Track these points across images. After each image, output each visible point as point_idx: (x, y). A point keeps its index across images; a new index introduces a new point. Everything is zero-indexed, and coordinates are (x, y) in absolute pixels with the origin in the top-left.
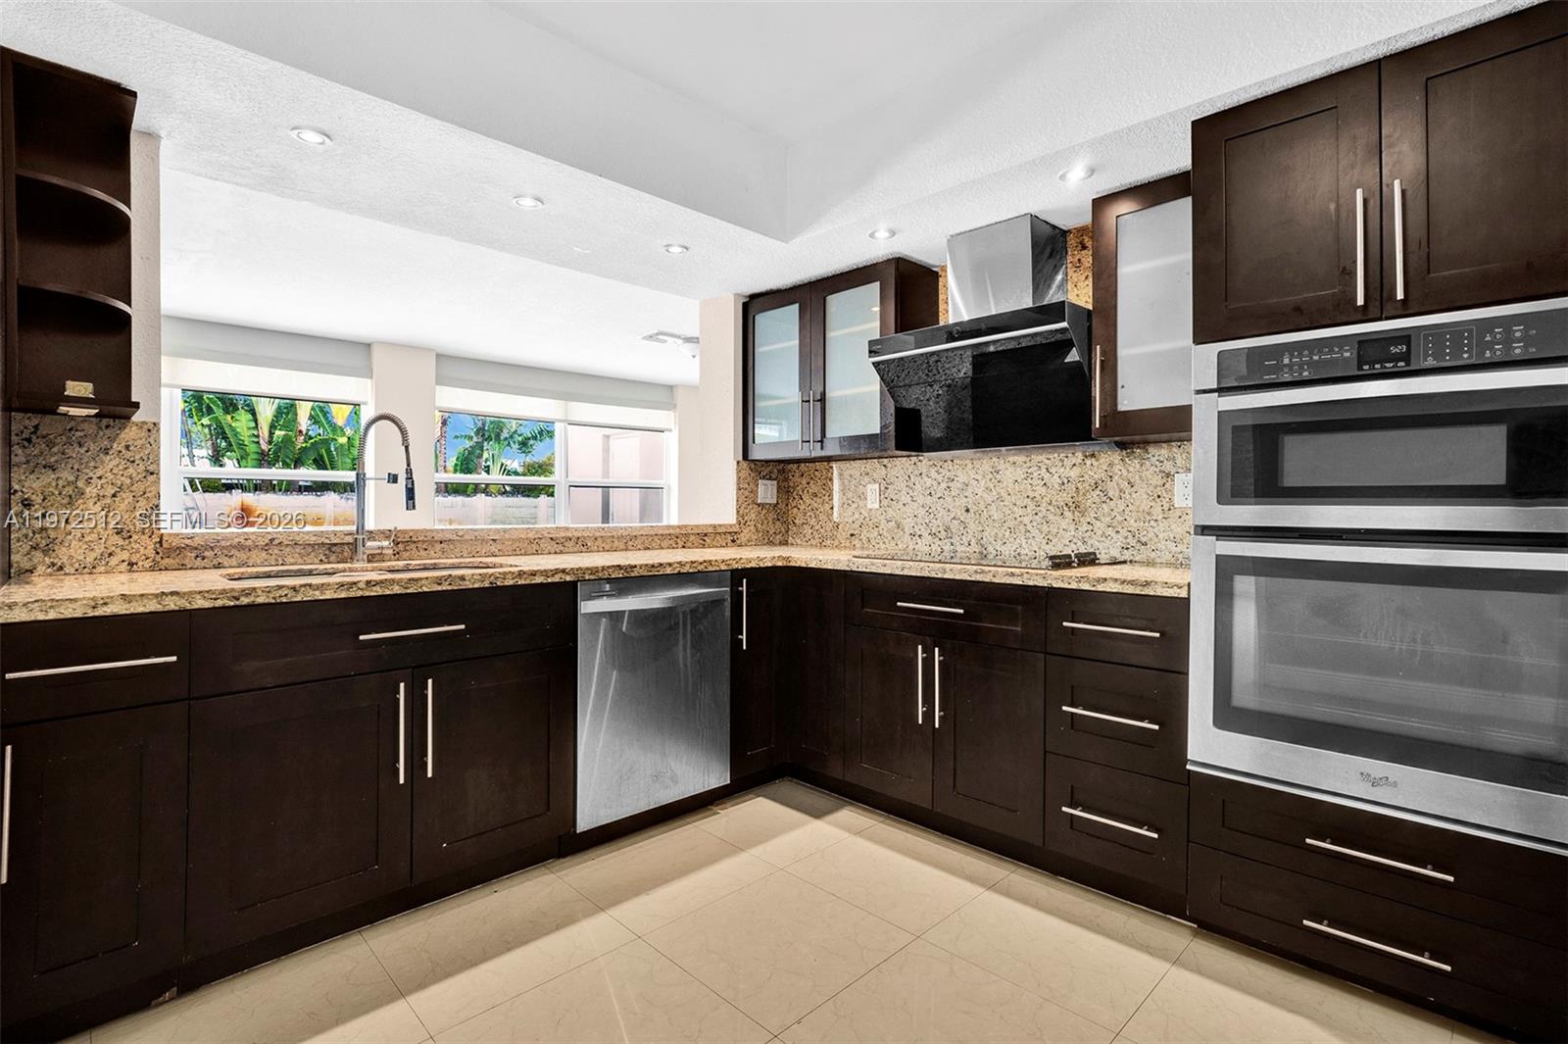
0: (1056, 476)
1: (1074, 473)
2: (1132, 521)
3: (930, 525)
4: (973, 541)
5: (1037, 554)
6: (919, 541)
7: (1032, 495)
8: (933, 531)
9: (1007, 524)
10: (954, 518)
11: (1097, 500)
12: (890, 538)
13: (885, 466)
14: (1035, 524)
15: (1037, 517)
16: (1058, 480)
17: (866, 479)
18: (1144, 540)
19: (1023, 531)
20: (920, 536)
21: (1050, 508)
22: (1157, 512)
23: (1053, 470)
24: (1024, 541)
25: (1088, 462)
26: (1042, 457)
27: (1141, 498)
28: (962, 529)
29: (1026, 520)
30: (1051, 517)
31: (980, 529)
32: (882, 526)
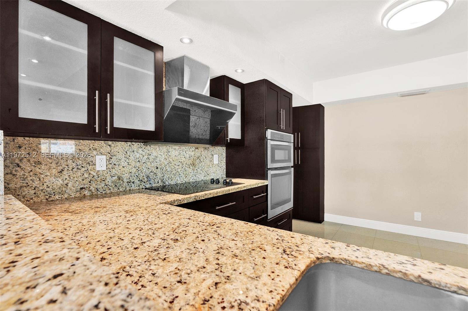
0: (188, 155)
1: (193, 154)
2: (206, 168)
3: (139, 176)
4: (160, 181)
5: (183, 182)
6: (133, 185)
7: (181, 161)
8: (141, 179)
9: (173, 172)
10: (151, 172)
11: (198, 162)
12: (113, 186)
13: (110, 146)
14: (182, 171)
15: (182, 169)
16: (189, 156)
17: (95, 152)
18: (208, 173)
19: (178, 174)
20: (133, 182)
21: (186, 165)
22: (211, 165)
23: (187, 152)
24: (178, 178)
25: (196, 150)
26: (184, 148)
27: (207, 161)
28: (155, 176)
29: (179, 170)
30: (187, 169)
31: (163, 175)
32: (108, 180)
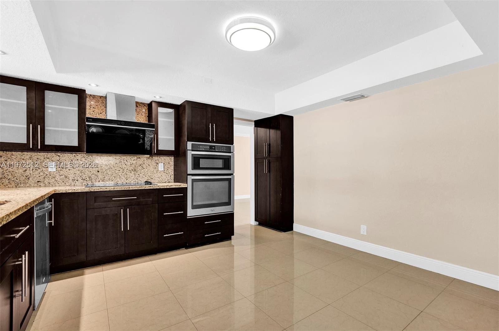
0: (129, 163)
1: (134, 162)
2: (149, 174)
3: (82, 176)
5: (123, 183)
6: (77, 182)
7: (121, 167)
8: (84, 178)
9: (113, 175)
10: (93, 174)
11: (141, 169)
12: (61, 182)
13: (59, 156)
14: (122, 175)
15: (123, 173)
16: (130, 164)
17: (48, 160)
18: (152, 178)
19: (119, 177)
20: (77, 180)
21: (127, 171)
22: (155, 171)
23: (128, 161)
24: (119, 180)
25: (138, 159)
26: (125, 157)
27: (151, 168)
28: (96, 177)
29: (120, 174)
30: (127, 173)
31: (103, 177)
32: (57, 178)
